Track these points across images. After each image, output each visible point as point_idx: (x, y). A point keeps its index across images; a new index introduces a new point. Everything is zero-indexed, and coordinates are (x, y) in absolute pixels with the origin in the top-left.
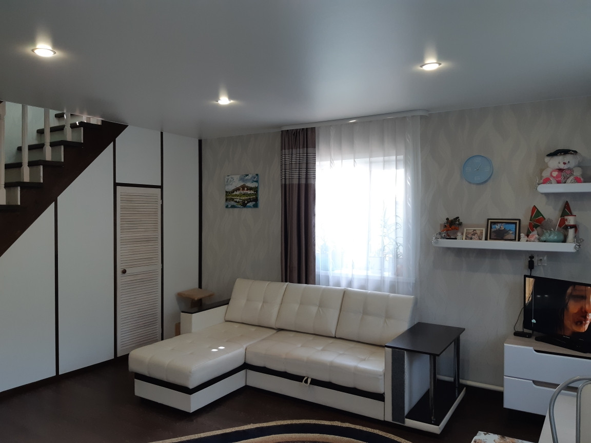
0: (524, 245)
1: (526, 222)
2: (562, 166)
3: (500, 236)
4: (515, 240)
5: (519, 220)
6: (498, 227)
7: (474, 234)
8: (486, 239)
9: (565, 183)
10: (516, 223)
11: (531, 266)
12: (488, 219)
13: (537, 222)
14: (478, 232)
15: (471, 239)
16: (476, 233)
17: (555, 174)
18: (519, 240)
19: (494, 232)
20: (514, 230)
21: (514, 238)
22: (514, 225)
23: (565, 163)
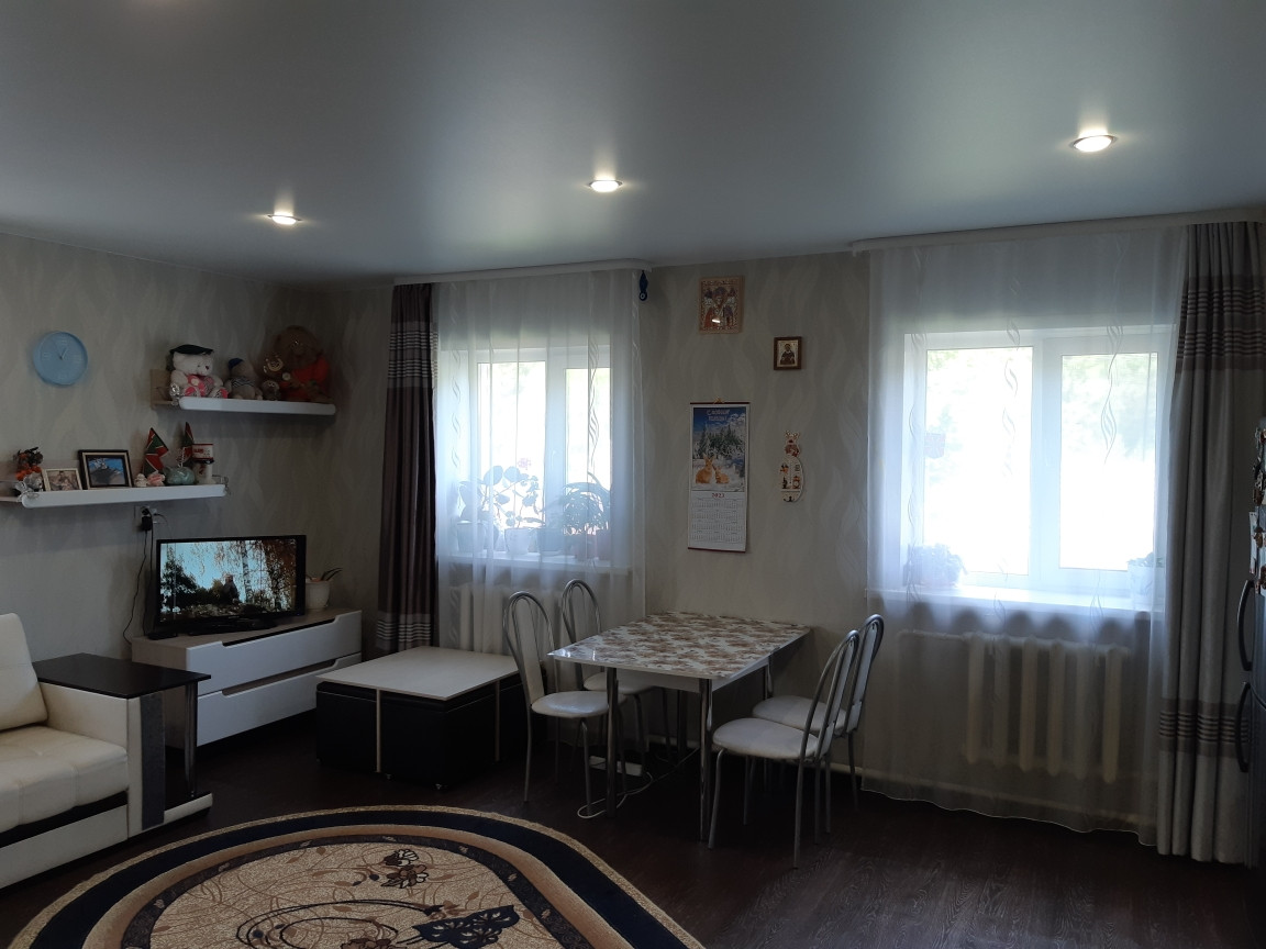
0: (146, 492)
1: (136, 455)
2: (204, 372)
3: (103, 480)
4: (126, 485)
5: (126, 451)
6: (97, 464)
7: (62, 480)
8: (85, 488)
9: (207, 396)
10: (122, 457)
11: (146, 525)
12: (80, 453)
13: (152, 459)
14: (68, 475)
15: (60, 488)
16: (66, 478)
17: (196, 382)
18: (133, 486)
19: (94, 472)
20: (121, 468)
21: (123, 483)
22: (120, 461)
23: (207, 368)
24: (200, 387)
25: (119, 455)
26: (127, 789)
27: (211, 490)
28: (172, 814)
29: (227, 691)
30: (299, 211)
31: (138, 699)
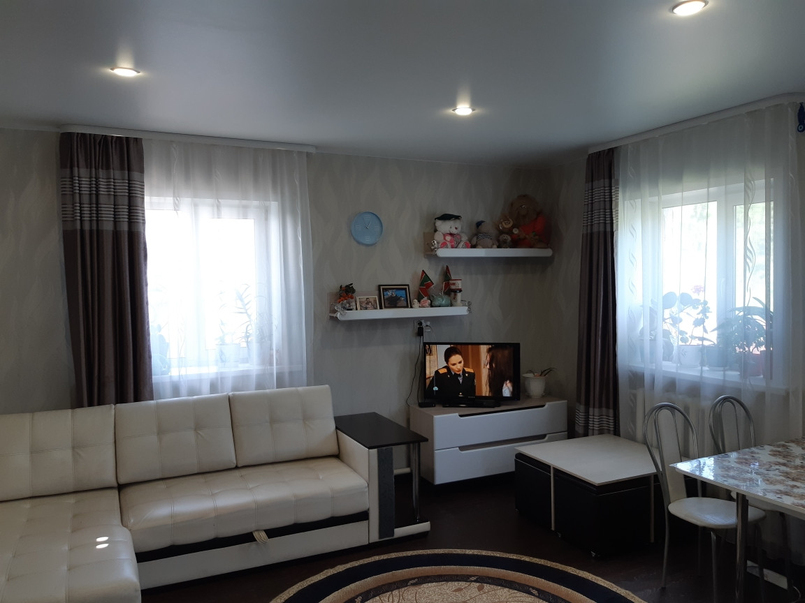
0: (419, 311)
1: (414, 287)
2: (454, 231)
3: (393, 303)
4: (407, 307)
5: (408, 285)
6: (389, 293)
7: (367, 303)
8: (381, 308)
9: (456, 248)
10: (405, 289)
11: (420, 332)
12: (379, 286)
13: (424, 290)
14: (372, 300)
15: (366, 308)
16: (370, 302)
17: (448, 238)
18: (411, 307)
19: (387, 299)
20: (404, 296)
21: (406, 305)
22: (404, 291)
23: (456, 228)
24: (451, 242)
25: (403, 288)
26: (369, 509)
27: (459, 310)
28: (400, 532)
29: (462, 448)
30: (474, 104)
31: (376, 450)
